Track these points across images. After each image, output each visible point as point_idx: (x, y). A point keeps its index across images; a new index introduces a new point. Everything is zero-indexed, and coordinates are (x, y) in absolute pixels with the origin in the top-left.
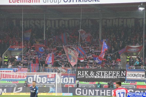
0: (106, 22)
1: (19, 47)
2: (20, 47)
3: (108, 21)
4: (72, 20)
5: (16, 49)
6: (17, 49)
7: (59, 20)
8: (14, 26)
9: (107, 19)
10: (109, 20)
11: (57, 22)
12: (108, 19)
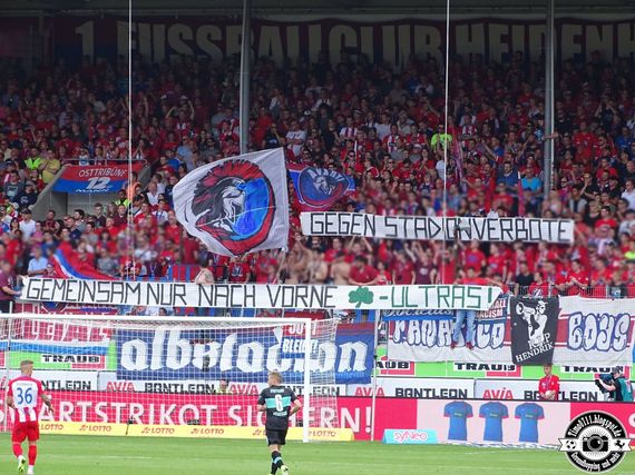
0: (580, 39)
1: (109, 171)
2: (119, 173)
3: (593, 31)
4: (396, 23)
5: (97, 183)
6: (101, 186)
7: (327, 26)
8: (88, 56)
9: (584, 23)
10: (599, 24)
11: (315, 34)
12: (591, 23)
